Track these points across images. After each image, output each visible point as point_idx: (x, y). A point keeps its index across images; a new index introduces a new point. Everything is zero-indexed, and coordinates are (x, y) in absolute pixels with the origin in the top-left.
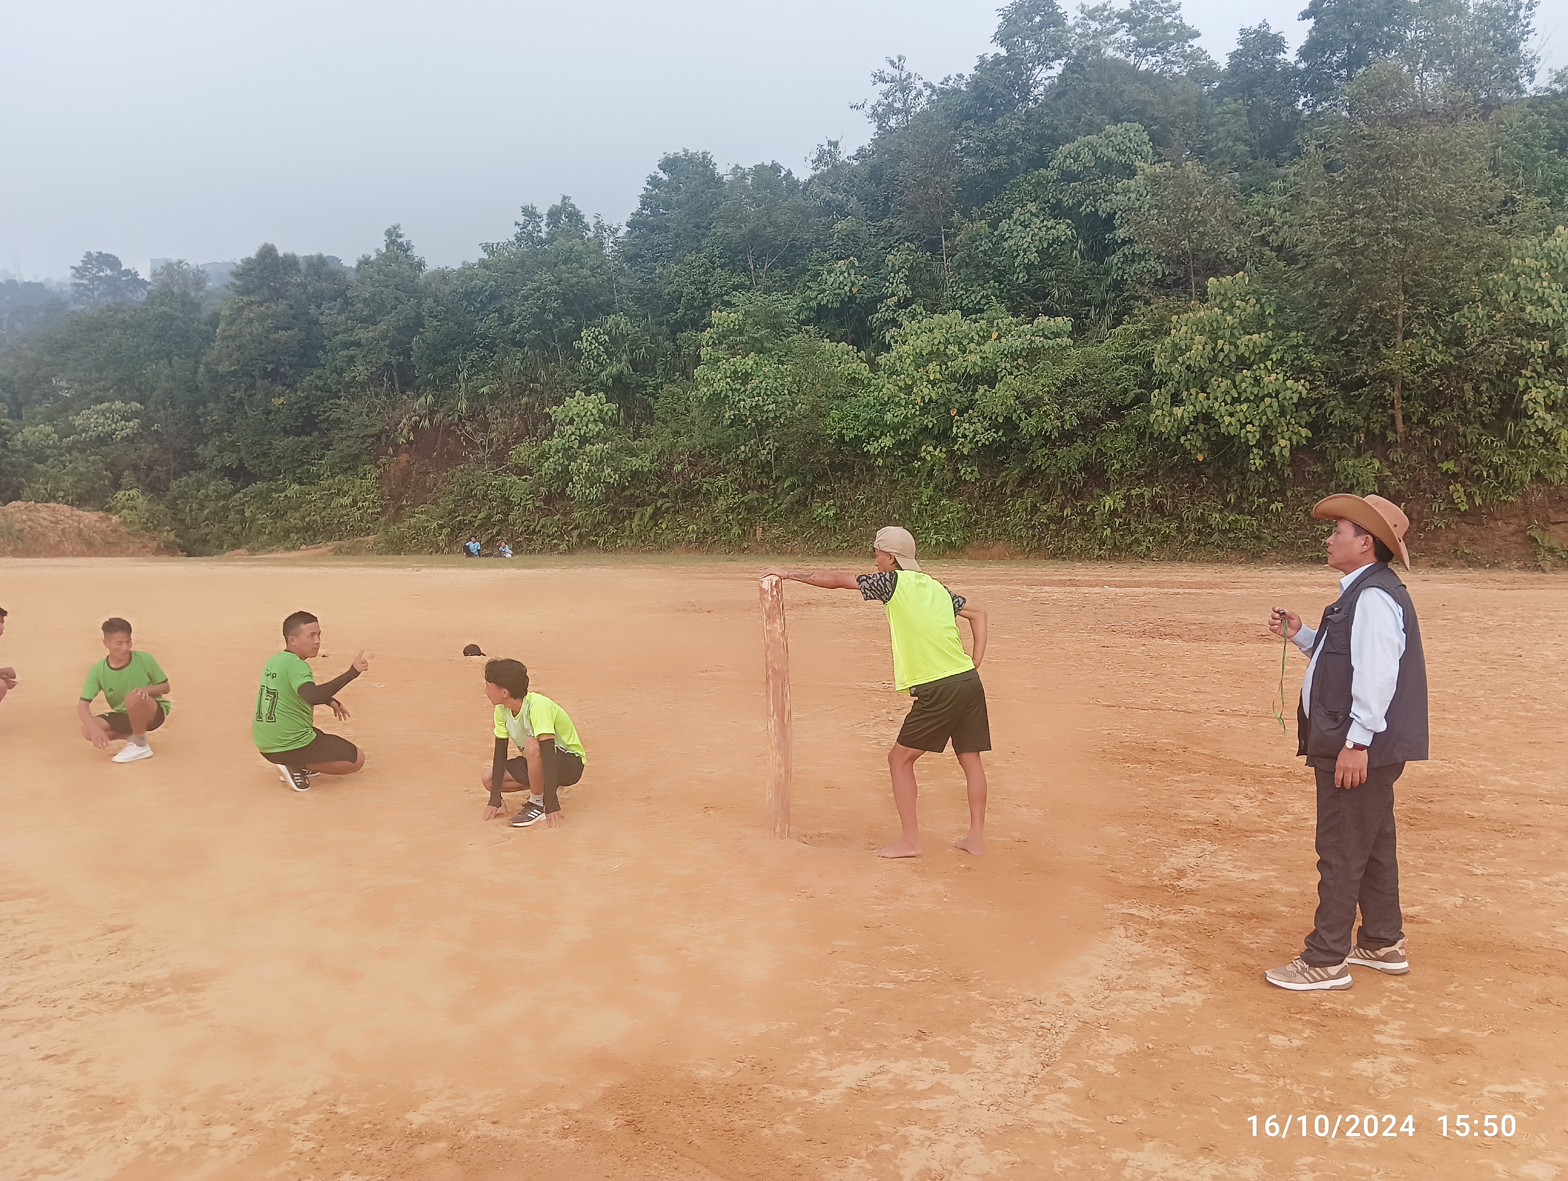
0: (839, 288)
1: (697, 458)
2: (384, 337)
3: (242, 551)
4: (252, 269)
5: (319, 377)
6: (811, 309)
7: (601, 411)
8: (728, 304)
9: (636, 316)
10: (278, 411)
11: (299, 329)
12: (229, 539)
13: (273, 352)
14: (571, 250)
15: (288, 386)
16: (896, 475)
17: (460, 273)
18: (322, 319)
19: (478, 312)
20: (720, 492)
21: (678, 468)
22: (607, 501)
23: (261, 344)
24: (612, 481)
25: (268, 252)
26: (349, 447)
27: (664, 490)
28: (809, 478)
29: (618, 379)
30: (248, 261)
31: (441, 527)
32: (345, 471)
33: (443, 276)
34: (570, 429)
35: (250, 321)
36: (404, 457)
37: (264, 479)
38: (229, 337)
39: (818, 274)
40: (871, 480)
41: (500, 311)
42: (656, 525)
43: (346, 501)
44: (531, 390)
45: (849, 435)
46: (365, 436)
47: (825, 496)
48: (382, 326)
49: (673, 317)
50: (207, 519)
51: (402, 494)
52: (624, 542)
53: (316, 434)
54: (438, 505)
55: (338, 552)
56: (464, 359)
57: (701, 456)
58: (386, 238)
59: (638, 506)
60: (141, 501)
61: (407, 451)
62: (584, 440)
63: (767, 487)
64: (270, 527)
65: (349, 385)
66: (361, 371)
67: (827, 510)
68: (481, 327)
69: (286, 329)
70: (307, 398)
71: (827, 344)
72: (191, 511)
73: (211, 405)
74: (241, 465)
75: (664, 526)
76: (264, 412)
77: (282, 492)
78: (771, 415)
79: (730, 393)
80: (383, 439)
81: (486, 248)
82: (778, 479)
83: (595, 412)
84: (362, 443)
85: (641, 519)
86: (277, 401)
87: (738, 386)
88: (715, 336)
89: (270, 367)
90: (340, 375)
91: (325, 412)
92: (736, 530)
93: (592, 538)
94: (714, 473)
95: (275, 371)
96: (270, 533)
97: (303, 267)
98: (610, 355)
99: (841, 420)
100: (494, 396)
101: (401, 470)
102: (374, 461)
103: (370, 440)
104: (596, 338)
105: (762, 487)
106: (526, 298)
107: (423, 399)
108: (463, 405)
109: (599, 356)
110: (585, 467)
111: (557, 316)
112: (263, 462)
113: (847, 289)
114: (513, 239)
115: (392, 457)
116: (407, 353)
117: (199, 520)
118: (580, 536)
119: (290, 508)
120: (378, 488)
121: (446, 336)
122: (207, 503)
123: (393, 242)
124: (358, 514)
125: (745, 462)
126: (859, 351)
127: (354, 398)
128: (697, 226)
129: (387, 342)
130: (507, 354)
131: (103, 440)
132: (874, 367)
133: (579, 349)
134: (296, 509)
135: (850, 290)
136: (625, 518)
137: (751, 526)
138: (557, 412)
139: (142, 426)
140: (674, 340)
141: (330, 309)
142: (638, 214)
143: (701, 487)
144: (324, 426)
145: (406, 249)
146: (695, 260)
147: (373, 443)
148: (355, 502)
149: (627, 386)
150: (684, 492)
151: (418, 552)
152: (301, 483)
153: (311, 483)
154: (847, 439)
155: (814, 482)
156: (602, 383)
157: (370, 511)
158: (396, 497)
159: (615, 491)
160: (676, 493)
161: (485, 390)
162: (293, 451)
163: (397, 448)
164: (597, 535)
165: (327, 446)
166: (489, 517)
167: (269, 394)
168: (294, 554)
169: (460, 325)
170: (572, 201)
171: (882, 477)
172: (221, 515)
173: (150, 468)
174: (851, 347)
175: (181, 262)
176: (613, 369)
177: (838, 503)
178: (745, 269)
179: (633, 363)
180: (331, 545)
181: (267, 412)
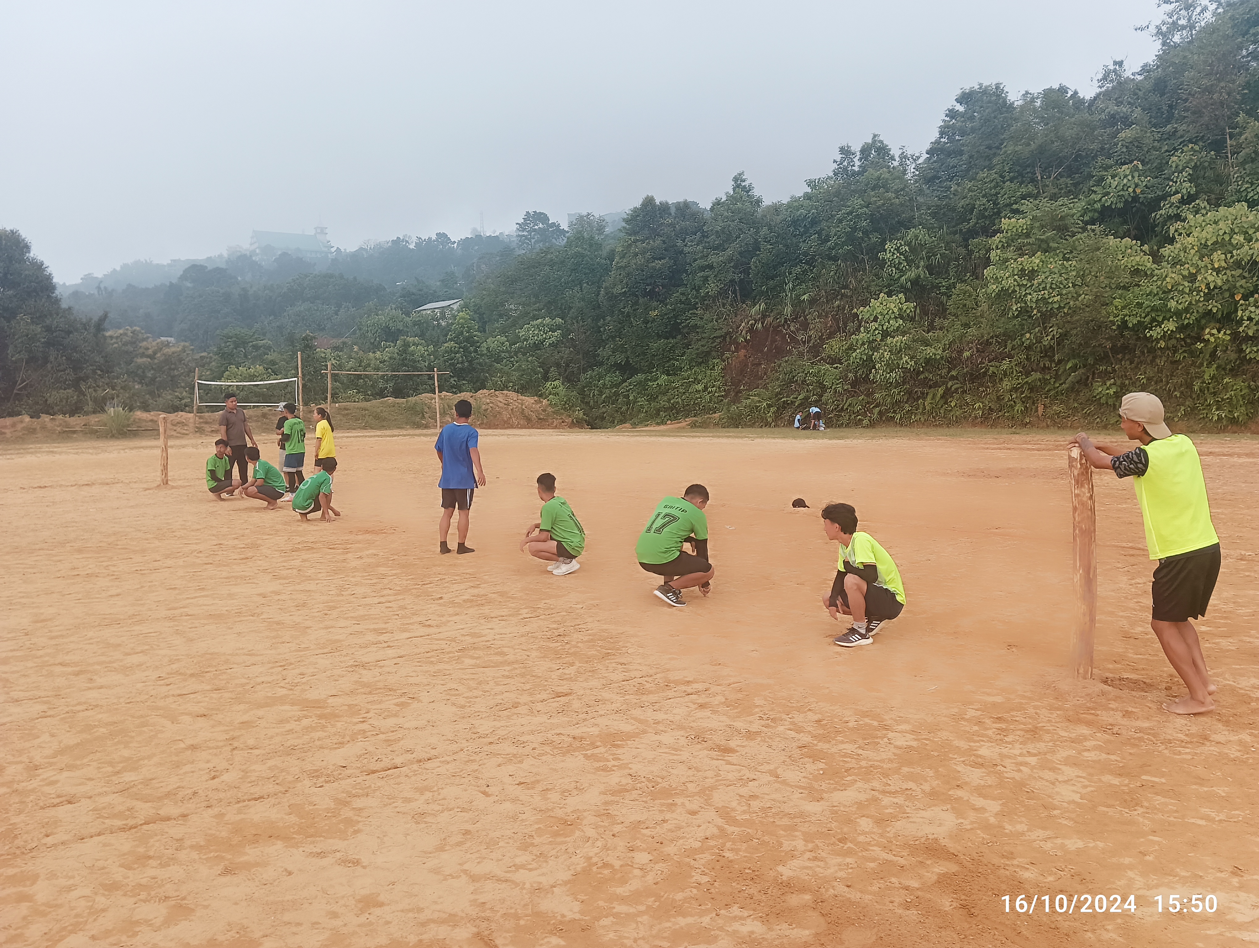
0: (1123, 190)
1: (984, 346)
2: (730, 260)
3: (627, 425)
4: (638, 216)
5: (682, 294)
6: (1095, 210)
7: (900, 309)
8: (1017, 212)
9: (933, 228)
10: (654, 320)
11: (670, 258)
12: (618, 416)
13: (651, 277)
14: (879, 178)
15: (661, 302)
16: (1178, 357)
17: (789, 205)
18: (686, 249)
19: (802, 235)
20: (1005, 374)
21: (966, 354)
22: (904, 383)
23: (643, 271)
24: (909, 366)
25: (649, 202)
26: (702, 346)
27: (954, 373)
28: (1091, 361)
29: (915, 282)
30: (635, 210)
31: (769, 406)
32: (699, 364)
33: (776, 209)
34: (874, 325)
35: (636, 255)
36: (742, 352)
37: (644, 372)
38: (621, 267)
39: (1102, 179)
40: (1152, 361)
41: (819, 233)
42: (946, 403)
43: (700, 387)
44: (843, 295)
45: (1132, 321)
46: (715, 337)
47: (1105, 376)
48: (729, 252)
49: (965, 226)
50: (604, 402)
51: (740, 381)
52: (918, 417)
53: (679, 337)
54: (767, 389)
55: (693, 425)
56: (790, 273)
57: (988, 343)
58: (733, 183)
59: (930, 387)
60: (562, 390)
61: (745, 347)
62: (886, 334)
63: (1049, 369)
64: (646, 407)
65: (703, 299)
66: (712, 288)
67: (1108, 389)
68: (804, 247)
69: (660, 259)
70: (674, 310)
71: (1112, 241)
72: (594, 395)
73: (609, 318)
74: (627, 362)
75: (953, 404)
76: (644, 322)
77: (655, 381)
78: (1056, 306)
79: (1017, 289)
80: (728, 339)
81: (810, 183)
82: (1060, 362)
83: (896, 310)
84: (712, 343)
85: (933, 398)
86: (653, 313)
87: (1025, 282)
88: (1004, 240)
89: (649, 288)
90: (697, 291)
91: (686, 320)
92: (1019, 407)
93: (890, 415)
94: (1000, 358)
95: (652, 291)
96: (646, 412)
97: (673, 210)
98: (909, 262)
99: (1124, 308)
100: (813, 302)
101: (740, 362)
102: (721, 356)
103: (718, 340)
104: (897, 249)
105: (1044, 369)
106: (840, 221)
107: (758, 306)
108: (788, 310)
109: (900, 263)
110: (887, 355)
111: (866, 233)
112: (642, 359)
113: (1131, 190)
114: (831, 174)
115: (733, 352)
116: (746, 272)
117: (599, 403)
118: (880, 413)
119: (660, 393)
120: (723, 377)
121: (777, 256)
122: (604, 391)
123: (738, 186)
124: (708, 397)
125: (1029, 348)
126: (1142, 245)
127: (707, 308)
128: (989, 147)
129: (732, 264)
130: (824, 267)
131: (538, 346)
132: (1157, 258)
133: (883, 259)
134: (664, 394)
135: (1134, 191)
136: (918, 398)
137: (1033, 403)
138: (863, 312)
139: (563, 335)
140: (966, 246)
141: (692, 241)
142: (937, 142)
143: (988, 370)
144: (685, 330)
145: (747, 190)
146: (987, 177)
147: (720, 343)
148: (706, 388)
149: (923, 287)
150: (972, 375)
151: (752, 426)
152: (668, 375)
153: (675, 374)
154: (1130, 325)
155: (1095, 364)
156: (902, 286)
157: (717, 394)
158: (736, 383)
159: (911, 375)
160: (965, 375)
161: (805, 297)
162: (663, 350)
163: (738, 345)
164: (894, 412)
165: (687, 346)
166: (806, 398)
167: (647, 309)
168: (662, 427)
169: (787, 246)
170: (881, 138)
171: (1164, 359)
172: (612, 399)
173: (568, 365)
174: (1134, 242)
175: (589, 214)
176: (912, 274)
177: (1119, 382)
178: (1033, 180)
179: (930, 268)
180: (689, 420)
181: (646, 322)
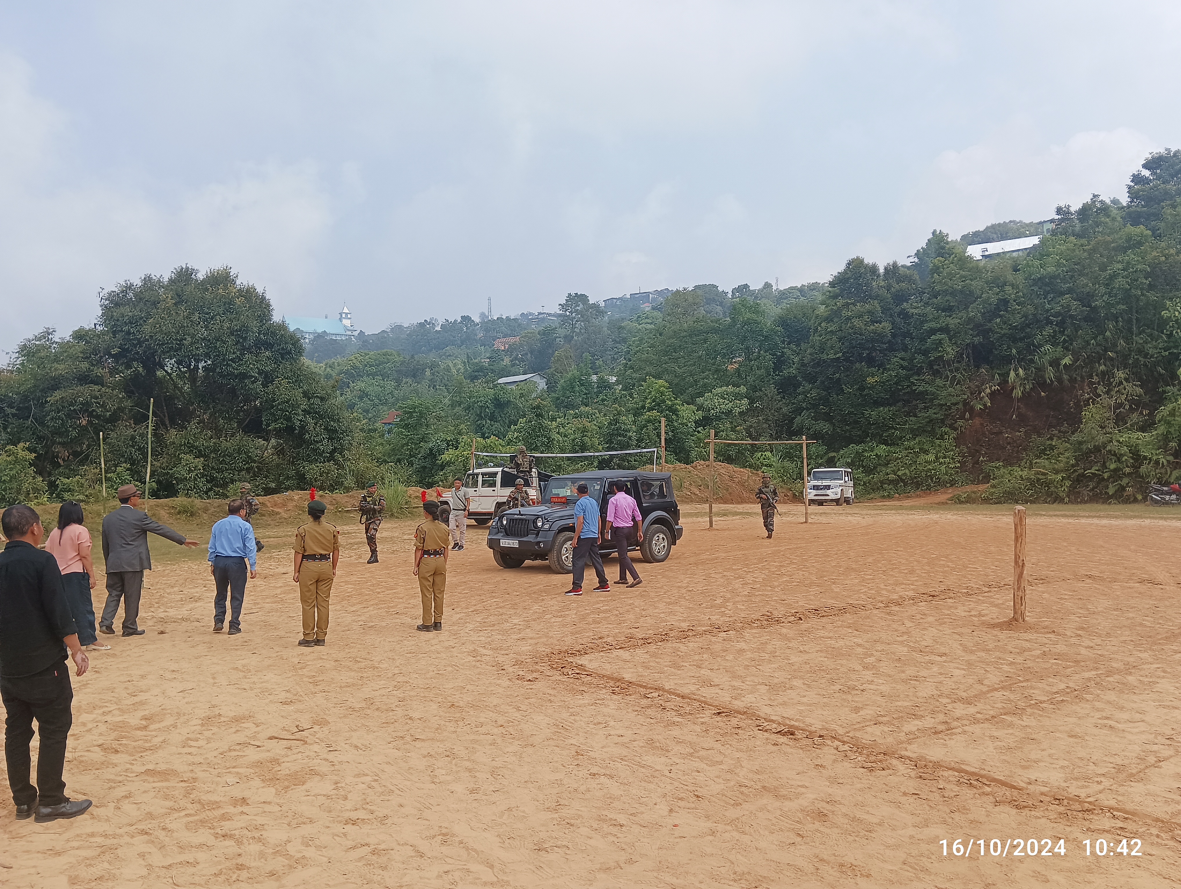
2: (969, 322)
4: (846, 278)
5: (904, 359)
10: (872, 387)
11: (890, 321)
13: (870, 341)
15: (881, 367)
25: (856, 262)
26: (934, 413)
32: (925, 433)
36: (977, 421)
43: (931, 457)
48: (971, 313)
51: (979, 451)
53: (900, 404)
55: (958, 501)
61: (980, 415)
65: (933, 363)
69: (879, 322)
70: (895, 375)
74: (835, 431)
76: (859, 389)
77: (872, 452)
80: (963, 406)
84: (947, 410)
86: (870, 380)
89: (866, 352)
91: (911, 386)
95: (869, 356)
97: (883, 272)
101: (976, 431)
102: (952, 425)
112: (853, 428)
115: (968, 420)
119: (879, 464)
120: (957, 447)
124: (943, 469)
127: (936, 373)
133: (1167, 318)
134: (885, 465)
139: (750, 404)
144: (907, 397)
147: (956, 410)
148: (937, 459)
152: (887, 444)
153: (896, 444)
157: (952, 466)
158: (974, 454)
161: (1067, 360)
162: (882, 418)
163: (972, 413)
165: (911, 414)
167: (864, 375)
181: (862, 389)
